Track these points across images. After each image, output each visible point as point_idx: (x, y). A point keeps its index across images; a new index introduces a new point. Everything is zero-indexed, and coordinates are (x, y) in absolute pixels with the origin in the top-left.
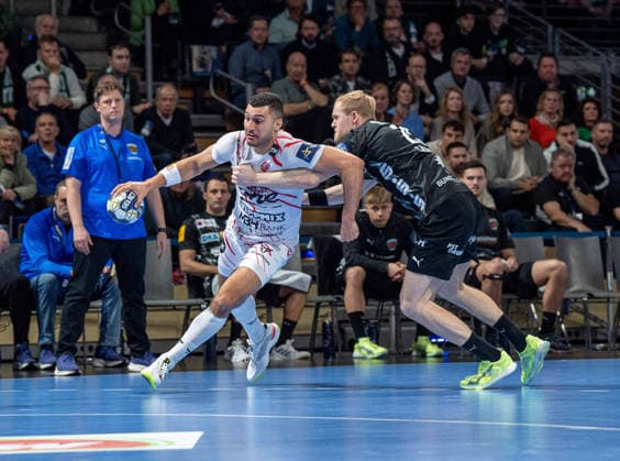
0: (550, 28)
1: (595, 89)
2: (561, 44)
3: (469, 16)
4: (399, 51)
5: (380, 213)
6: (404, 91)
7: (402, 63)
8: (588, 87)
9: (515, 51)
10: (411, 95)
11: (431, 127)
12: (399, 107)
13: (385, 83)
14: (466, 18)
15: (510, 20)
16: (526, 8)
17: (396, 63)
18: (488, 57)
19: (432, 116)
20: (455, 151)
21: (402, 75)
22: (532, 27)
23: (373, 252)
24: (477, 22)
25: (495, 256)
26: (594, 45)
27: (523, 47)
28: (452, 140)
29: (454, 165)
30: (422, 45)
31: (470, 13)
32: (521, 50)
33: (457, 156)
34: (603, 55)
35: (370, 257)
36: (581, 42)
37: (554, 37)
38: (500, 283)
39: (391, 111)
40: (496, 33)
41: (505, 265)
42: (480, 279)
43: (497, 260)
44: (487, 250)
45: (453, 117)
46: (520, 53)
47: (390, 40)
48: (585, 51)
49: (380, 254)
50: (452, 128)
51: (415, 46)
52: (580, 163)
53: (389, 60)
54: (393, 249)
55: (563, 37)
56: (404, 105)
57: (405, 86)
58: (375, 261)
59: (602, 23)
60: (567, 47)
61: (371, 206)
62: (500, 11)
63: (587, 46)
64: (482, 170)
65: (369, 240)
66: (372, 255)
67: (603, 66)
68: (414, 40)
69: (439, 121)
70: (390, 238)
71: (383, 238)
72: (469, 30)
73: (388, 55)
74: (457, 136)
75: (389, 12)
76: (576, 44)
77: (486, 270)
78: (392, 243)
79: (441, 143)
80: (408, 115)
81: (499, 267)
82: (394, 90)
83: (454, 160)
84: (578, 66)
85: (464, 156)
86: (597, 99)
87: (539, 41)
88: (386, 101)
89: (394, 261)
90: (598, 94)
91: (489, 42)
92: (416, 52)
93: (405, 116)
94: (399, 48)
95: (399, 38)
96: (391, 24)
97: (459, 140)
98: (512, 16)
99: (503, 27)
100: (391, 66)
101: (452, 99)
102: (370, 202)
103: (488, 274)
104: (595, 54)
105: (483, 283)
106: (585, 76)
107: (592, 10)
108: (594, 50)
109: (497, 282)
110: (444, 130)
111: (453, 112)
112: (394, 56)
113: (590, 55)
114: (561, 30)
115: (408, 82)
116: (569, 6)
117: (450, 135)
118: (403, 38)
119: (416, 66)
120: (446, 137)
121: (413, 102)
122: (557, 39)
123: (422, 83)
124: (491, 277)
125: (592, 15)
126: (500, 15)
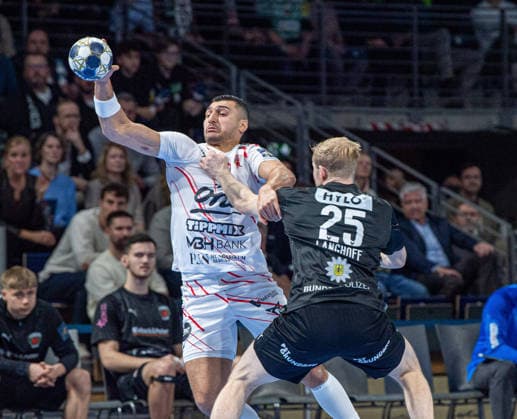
0: (234, 70)
1: (290, 146)
2: (247, 91)
3: (134, 53)
4: (45, 96)
5: (25, 301)
6: (50, 147)
7: (49, 112)
8: (281, 143)
9: (191, 97)
10: (60, 152)
11: (86, 191)
12: (44, 167)
13: (27, 136)
14: (130, 57)
15: (185, 59)
16: (205, 45)
17: (40, 111)
18: (156, 105)
19: (88, 177)
20: (118, 221)
21: (48, 127)
22: (212, 69)
23: (11, 350)
24: (143, 61)
25: (166, 353)
26: (287, 92)
27: (200, 92)
28: (114, 208)
29: (116, 240)
30: (75, 88)
31: (135, 49)
32: (198, 96)
33: (120, 228)
34: (299, 105)
35: (5, 357)
36: (272, 88)
37: (238, 80)
38: (172, 387)
39: (35, 172)
40: (167, 75)
41: (178, 364)
42: (147, 381)
43: (168, 357)
44: (158, 346)
45: (115, 179)
46: (198, 101)
47: (34, 80)
48: (277, 99)
49: (20, 353)
50: (113, 193)
51: (65, 90)
52: (272, 237)
53: (31, 106)
54: (34, 346)
55: (249, 82)
56: (50, 164)
57: (52, 140)
58: (13, 362)
59: (298, 65)
60: (256, 94)
61: (14, 291)
62: (173, 48)
63: (279, 93)
64: (152, 245)
65: (4, 335)
66: (9, 354)
67: (298, 118)
68: (63, 82)
69: (96, 185)
70: (33, 331)
71: (23, 332)
72: (134, 70)
73: (29, 100)
74: (120, 204)
75: (32, 47)
76: (264, 90)
77: (155, 371)
78: (35, 338)
79: (98, 211)
80: (56, 177)
81: (170, 367)
82: (38, 145)
83: (116, 232)
84: (269, 117)
85: (129, 228)
86: (291, 159)
87: (220, 86)
88: (28, 160)
89: (36, 361)
90: (293, 151)
91: (159, 86)
92: (66, 98)
93: (52, 178)
94: (43, 91)
95: (45, 79)
96: (36, 61)
97: (123, 208)
98: (186, 54)
99: (177, 68)
100: (34, 115)
101: (114, 156)
102: (12, 287)
103: (156, 376)
104: (290, 103)
105: (151, 387)
106: (279, 131)
107: (285, 48)
108: (289, 98)
109: (168, 385)
110: (102, 196)
111: (115, 173)
112: (38, 102)
113: (283, 104)
114: (247, 74)
115: (56, 136)
116: (257, 44)
117: (111, 202)
118: (50, 80)
119: (68, 116)
120: (106, 205)
121: (63, 159)
122: (243, 84)
123: (74, 136)
124: (161, 379)
125: (284, 54)
126: (173, 53)
